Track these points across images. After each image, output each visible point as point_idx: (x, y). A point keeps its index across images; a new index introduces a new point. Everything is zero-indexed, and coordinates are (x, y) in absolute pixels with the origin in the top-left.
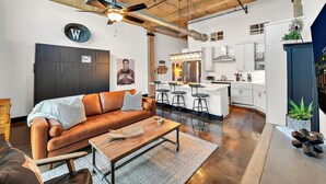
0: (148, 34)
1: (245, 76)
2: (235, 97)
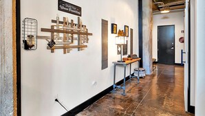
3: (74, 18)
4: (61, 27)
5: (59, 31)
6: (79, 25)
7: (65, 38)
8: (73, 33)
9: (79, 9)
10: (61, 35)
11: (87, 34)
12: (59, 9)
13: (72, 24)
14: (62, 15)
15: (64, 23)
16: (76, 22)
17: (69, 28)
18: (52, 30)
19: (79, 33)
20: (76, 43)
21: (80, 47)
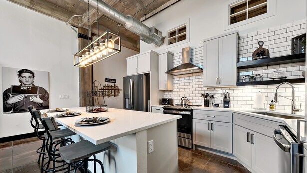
0: (80, 36)
1: (219, 98)
2: (201, 137)
3: (113, 84)
4: (107, 88)
5: (106, 90)
6: (115, 87)
7: (108, 92)
8: (112, 90)
9: (115, 80)
10: (107, 91)
11: (119, 90)
12: (106, 82)
13: (112, 87)
14: (107, 84)
15: (108, 86)
16: (113, 86)
17: (110, 88)
18: (103, 89)
19: (115, 90)
20: (113, 94)
21: (115, 96)
